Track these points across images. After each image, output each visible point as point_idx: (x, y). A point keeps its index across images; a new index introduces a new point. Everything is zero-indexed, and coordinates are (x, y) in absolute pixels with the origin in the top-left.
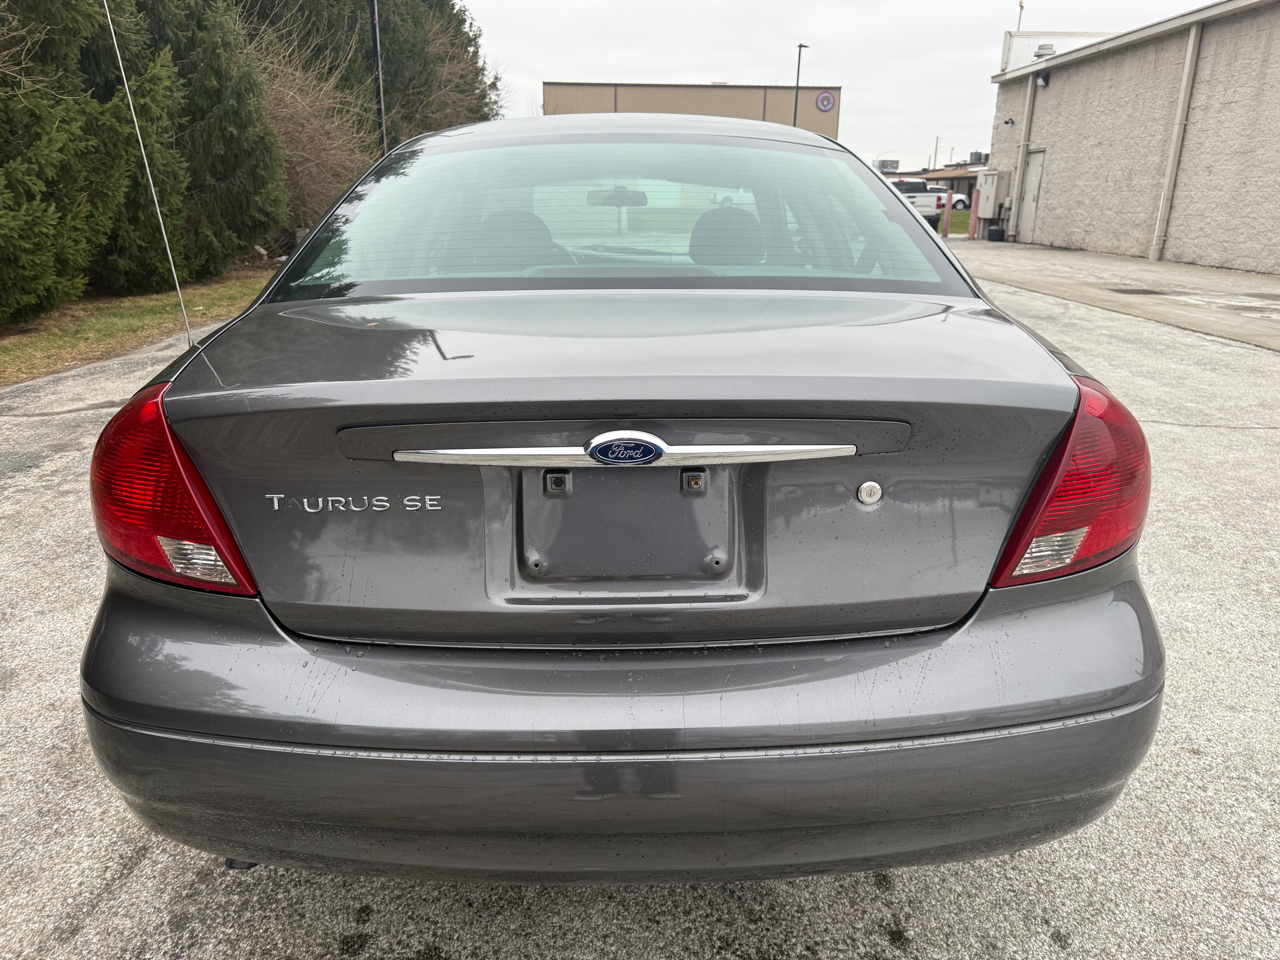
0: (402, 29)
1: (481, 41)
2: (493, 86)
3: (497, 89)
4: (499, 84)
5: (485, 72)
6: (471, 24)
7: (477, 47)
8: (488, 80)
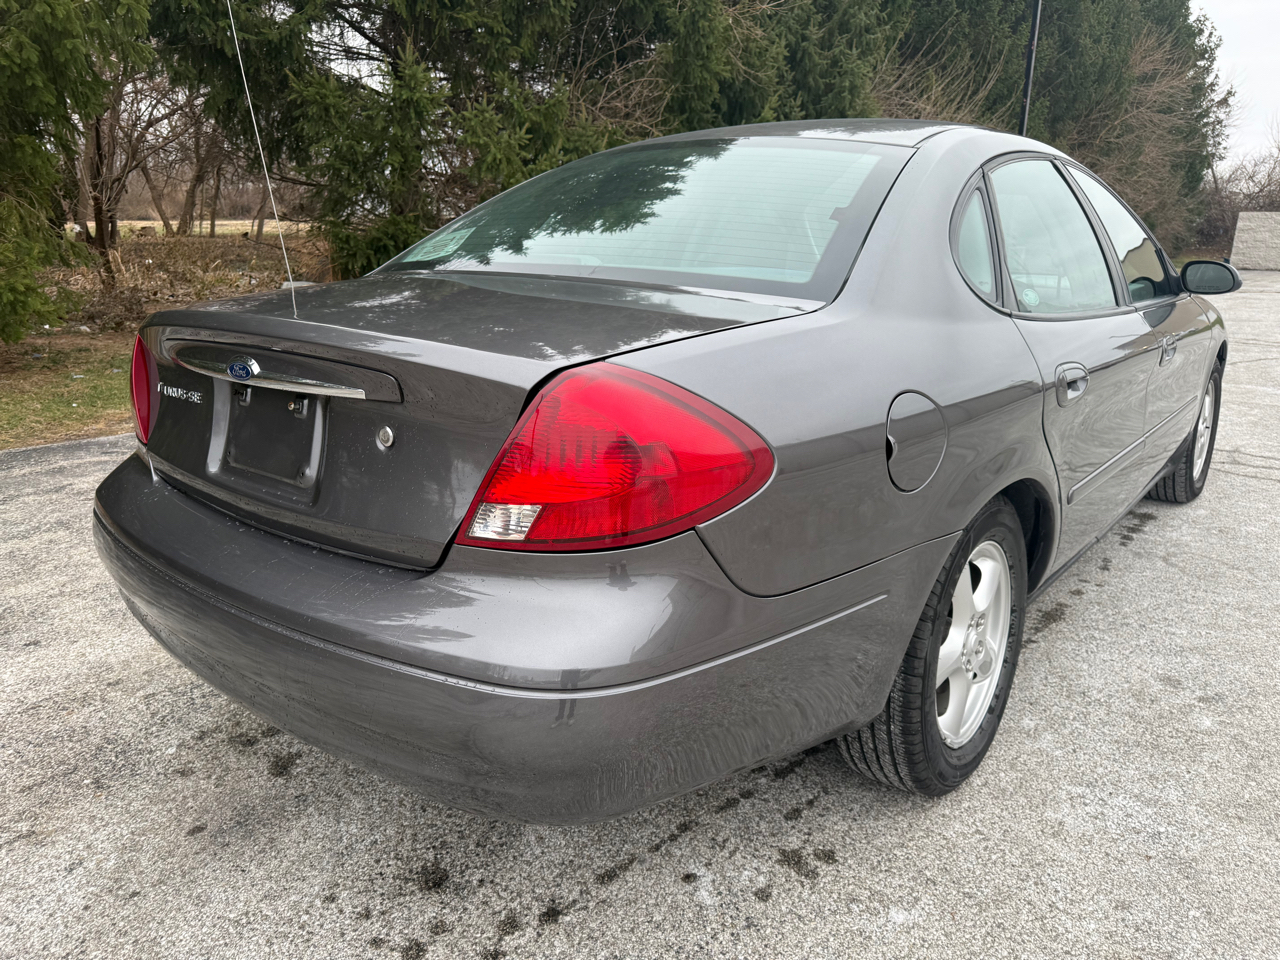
0: (1091, 52)
1: (1218, 53)
2: (1224, 102)
3: (1228, 105)
4: (1231, 100)
5: (1216, 88)
6: (1211, 33)
7: (1212, 59)
8: (1217, 97)
